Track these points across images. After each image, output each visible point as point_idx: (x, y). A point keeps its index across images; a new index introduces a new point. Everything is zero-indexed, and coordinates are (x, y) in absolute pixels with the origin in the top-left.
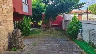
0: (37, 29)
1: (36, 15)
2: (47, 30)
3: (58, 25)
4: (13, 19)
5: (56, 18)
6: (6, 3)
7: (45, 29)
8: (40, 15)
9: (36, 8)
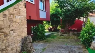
0: (55, 33)
1: (55, 19)
2: (64, 35)
3: (77, 29)
4: (26, 26)
5: (74, 22)
6: (19, 14)
7: (62, 34)
8: (58, 19)
9: (55, 13)
